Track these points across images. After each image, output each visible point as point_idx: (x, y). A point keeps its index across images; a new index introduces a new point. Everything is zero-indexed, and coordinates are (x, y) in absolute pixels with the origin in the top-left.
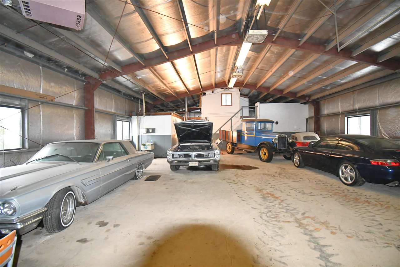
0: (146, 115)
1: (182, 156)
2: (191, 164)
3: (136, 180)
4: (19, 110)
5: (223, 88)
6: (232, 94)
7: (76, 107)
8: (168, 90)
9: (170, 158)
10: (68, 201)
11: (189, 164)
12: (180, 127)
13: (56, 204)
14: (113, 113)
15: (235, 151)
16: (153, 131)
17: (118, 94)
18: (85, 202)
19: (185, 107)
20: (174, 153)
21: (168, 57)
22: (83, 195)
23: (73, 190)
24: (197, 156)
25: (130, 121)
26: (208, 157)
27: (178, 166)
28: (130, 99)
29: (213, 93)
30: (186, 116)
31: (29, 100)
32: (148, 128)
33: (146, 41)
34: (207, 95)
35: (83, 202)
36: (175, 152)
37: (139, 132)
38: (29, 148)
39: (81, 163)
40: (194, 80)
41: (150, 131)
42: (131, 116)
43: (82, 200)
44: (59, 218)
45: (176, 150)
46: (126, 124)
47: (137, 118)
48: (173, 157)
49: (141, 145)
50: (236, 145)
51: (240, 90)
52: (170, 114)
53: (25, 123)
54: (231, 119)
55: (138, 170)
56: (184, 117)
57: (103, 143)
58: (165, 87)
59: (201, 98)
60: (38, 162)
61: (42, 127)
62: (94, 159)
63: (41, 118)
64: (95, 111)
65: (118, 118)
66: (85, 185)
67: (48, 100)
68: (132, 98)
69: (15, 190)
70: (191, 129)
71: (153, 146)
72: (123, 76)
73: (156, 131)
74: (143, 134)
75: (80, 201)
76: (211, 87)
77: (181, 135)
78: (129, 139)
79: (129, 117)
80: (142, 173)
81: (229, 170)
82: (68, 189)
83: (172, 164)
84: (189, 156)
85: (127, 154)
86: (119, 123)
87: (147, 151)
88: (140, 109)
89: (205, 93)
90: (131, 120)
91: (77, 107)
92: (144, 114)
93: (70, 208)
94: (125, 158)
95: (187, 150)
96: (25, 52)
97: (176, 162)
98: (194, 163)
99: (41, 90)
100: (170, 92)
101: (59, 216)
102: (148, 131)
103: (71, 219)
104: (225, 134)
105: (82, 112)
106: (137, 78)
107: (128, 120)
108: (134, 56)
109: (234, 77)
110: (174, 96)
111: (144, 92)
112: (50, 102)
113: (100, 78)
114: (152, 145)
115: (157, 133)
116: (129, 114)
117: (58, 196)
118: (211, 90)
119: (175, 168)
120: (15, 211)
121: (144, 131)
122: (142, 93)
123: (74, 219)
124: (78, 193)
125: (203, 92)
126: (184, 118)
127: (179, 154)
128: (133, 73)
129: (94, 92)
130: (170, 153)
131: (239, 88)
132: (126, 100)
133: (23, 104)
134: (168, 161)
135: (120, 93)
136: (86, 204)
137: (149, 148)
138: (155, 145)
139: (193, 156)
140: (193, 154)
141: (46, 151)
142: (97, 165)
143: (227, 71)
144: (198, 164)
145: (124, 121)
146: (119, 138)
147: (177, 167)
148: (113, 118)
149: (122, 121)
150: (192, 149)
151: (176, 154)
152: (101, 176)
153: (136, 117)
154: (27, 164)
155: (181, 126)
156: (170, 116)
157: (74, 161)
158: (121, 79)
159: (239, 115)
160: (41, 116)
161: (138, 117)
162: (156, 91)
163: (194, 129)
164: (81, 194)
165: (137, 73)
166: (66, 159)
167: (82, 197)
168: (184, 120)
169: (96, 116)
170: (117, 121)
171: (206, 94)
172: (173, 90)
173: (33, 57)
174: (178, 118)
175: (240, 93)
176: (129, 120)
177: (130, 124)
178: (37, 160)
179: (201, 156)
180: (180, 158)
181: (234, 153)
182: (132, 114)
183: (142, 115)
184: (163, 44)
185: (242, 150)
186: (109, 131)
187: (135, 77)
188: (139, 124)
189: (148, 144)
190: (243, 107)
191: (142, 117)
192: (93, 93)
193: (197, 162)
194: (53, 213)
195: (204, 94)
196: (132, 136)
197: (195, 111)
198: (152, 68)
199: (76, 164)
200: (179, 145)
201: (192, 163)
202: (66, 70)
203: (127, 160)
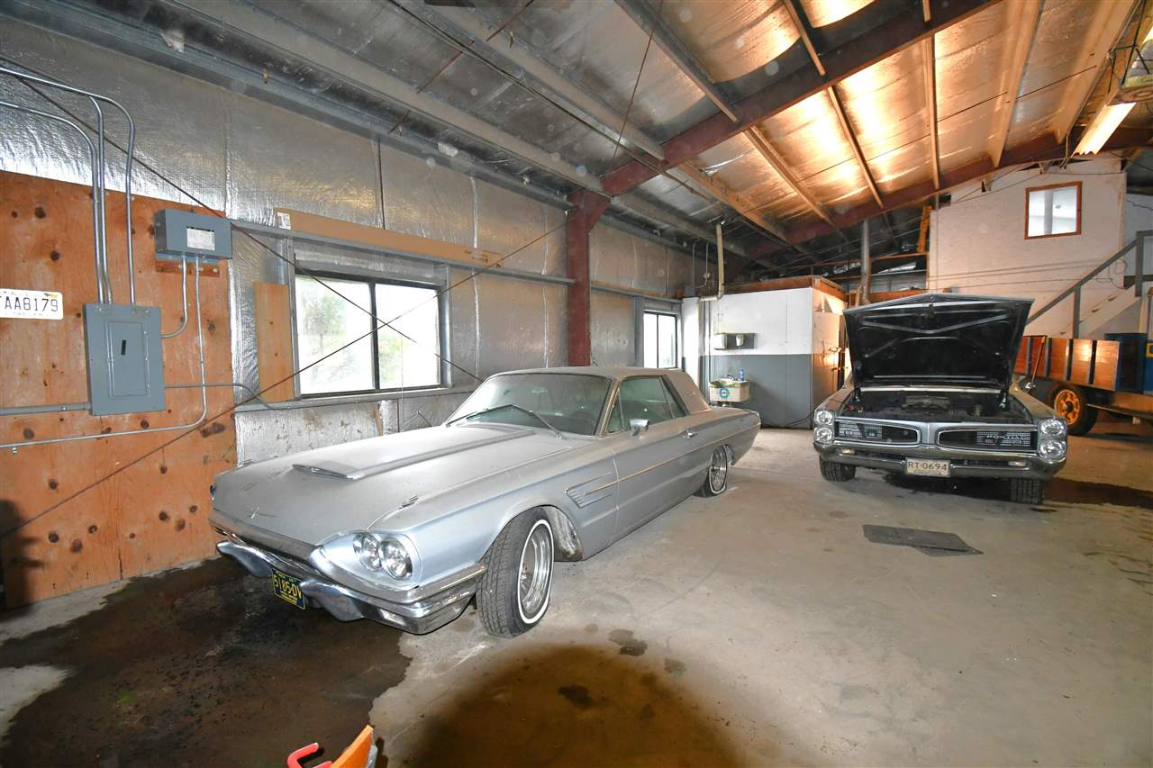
0: (728, 292)
1: (876, 434)
2: (914, 467)
3: (707, 496)
4: (433, 293)
5: (1036, 166)
6: (1079, 185)
7: (548, 278)
8: (804, 203)
9: (824, 434)
10: (536, 546)
11: (904, 466)
12: (867, 323)
13: (507, 556)
14: (633, 291)
15: (1096, 425)
16: (749, 340)
17: (645, 233)
18: (576, 552)
19: (858, 256)
20: (841, 419)
21: (825, 69)
22: (572, 533)
23: (549, 517)
24: (947, 438)
25: (678, 315)
26: (998, 444)
27: (848, 465)
28: (678, 245)
29: (984, 190)
30: (862, 289)
31: (452, 266)
32: (731, 331)
33: (751, 26)
34: (957, 202)
35: (572, 552)
36: (843, 415)
37: (702, 348)
38: (453, 386)
39: (566, 434)
40: (913, 146)
41: (739, 342)
42: (681, 299)
43: (569, 546)
44: (514, 600)
45: (850, 408)
46: (667, 322)
47: (698, 302)
48: (837, 434)
49: (709, 384)
50: (1105, 396)
51: (1124, 164)
52: (810, 284)
53: (444, 324)
54: (1076, 289)
55: (713, 466)
56: (857, 292)
57: (620, 379)
58: (792, 193)
59: (928, 217)
60: (470, 423)
61: (478, 333)
62: (597, 425)
63: (477, 310)
64: (592, 288)
65: (646, 305)
66: (578, 505)
67: (489, 264)
68: (685, 245)
69: (410, 507)
70: (918, 331)
71: (747, 388)
72: (668, 172)
73: (758, 341)
74: (714, 353)
75: (565, 547)
76: (978, 169)
77: (867, 356)
78: (674, 366)
79: (675, 301)
80: (723, 476)
81: (1097, 507)
82: (538, 512)
83: (833, 458)
84: (911, 435)
85: (684, 415)
86: (649, 320)
87: (727, 403)
88: (707, 275)
89: (950, 197)
90: (680, 311)
91: (553, 278)
92: (721, 287)
93: (541, 571)
94: (679, 424)
95: (898, 411)
96: (440, 144)
97: (848, 451)
98: (929, 462)
99: (476, 239)
100: (809, 206)
101: (514, 593)
102: (730, 342)
103: (543, 601)
104: (1047, 352)
105: (561, 292)
106: (706, 174)
107: (672, 310)
108: (706, 95)
109: (1126, 97)
110: (823, 221)
111: (722, 219)
112: (494, 269)
113: (605, 189)
114: (743, 385)
115: (760, 350)
116: (676, 293)
117: (511, 530)
118: (977, 179)
119: (837, 469)
120: (409, 568)
121: (718, 342)
122: (715, 223)
123: (551, 602)
124: (560, 524)
125: (942, 192)
126: (854, 295)
127: (861, 426)
128: (694, 157)
129: (590, 234)
130: (824, 416)
131: (1119, 152)
132: (669, 250)
133: (441, 276)
134: (817, 446)
135: (653, 233)
136: (577, 558)
137: (735, 396)
138: (751, 386)
139: (929, 438)
140: (928, 429)
141: (487, 395)
142: (608, 443)
143: (1070, 88)
144: (950, 469)
145: (663, 314)
146: (649, 363)
147: (847, 469)
148: (634, 305)
149: (658, 314)
150: (919, 407)
151: (850, 424)
152: (619, 480)
153: (697, 298)
154: (449, 425)
155: (871, 320)
156: (810, 289)
157: (548, 428)
158: (660, 184)
159: (1117, 272)
160: (477, 306)
161: (702, 300)
162: (760, 211)
163: (931, 332)
164: (567, 527)
165: (706, 155)
166: (528, 418)
167: (569, 538)
168: (853, 304)
169: (595, 300)
170: (645, 315)
171: (953, 198)
172: (821, 198)
173: (457, 156)
174: (833, 297)
175: (1122, 177)
176: (675, 311)
177: (679, 322)
178: (469, 417)
179: (969, 438)
180: (864, 437)
181: (1093, 431)
182: (682, 294)
183: (714, 292)
184: (811, 20)
185: (1131, 418)
186: (625, 343)
187: (699, 170)
188: (703, 321)
189: (729, 382)
190: (1141, 234)
191: (715, 298)
192: (587, 236)
193: (947, 463)
194: (500, 583)
195: (946, 200)
196: (683, 359)
197: (893, 270)
198: (759, 127)
199: (551, 435)
200: (857, 390)
201: (921, 462)
202: (527, 180)
203: (685, 433)
